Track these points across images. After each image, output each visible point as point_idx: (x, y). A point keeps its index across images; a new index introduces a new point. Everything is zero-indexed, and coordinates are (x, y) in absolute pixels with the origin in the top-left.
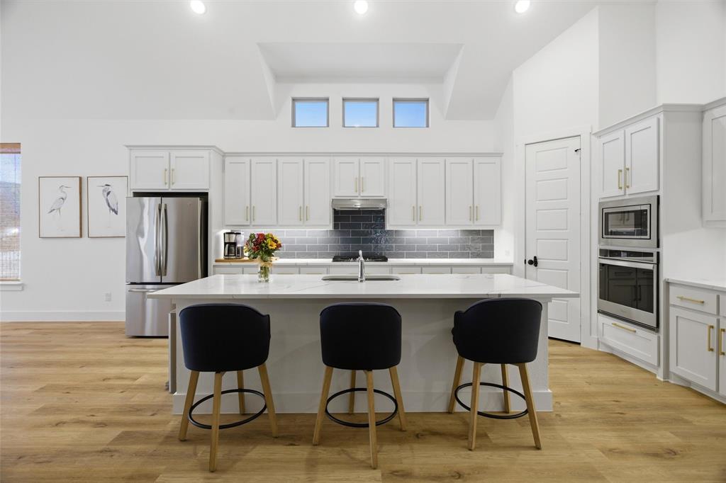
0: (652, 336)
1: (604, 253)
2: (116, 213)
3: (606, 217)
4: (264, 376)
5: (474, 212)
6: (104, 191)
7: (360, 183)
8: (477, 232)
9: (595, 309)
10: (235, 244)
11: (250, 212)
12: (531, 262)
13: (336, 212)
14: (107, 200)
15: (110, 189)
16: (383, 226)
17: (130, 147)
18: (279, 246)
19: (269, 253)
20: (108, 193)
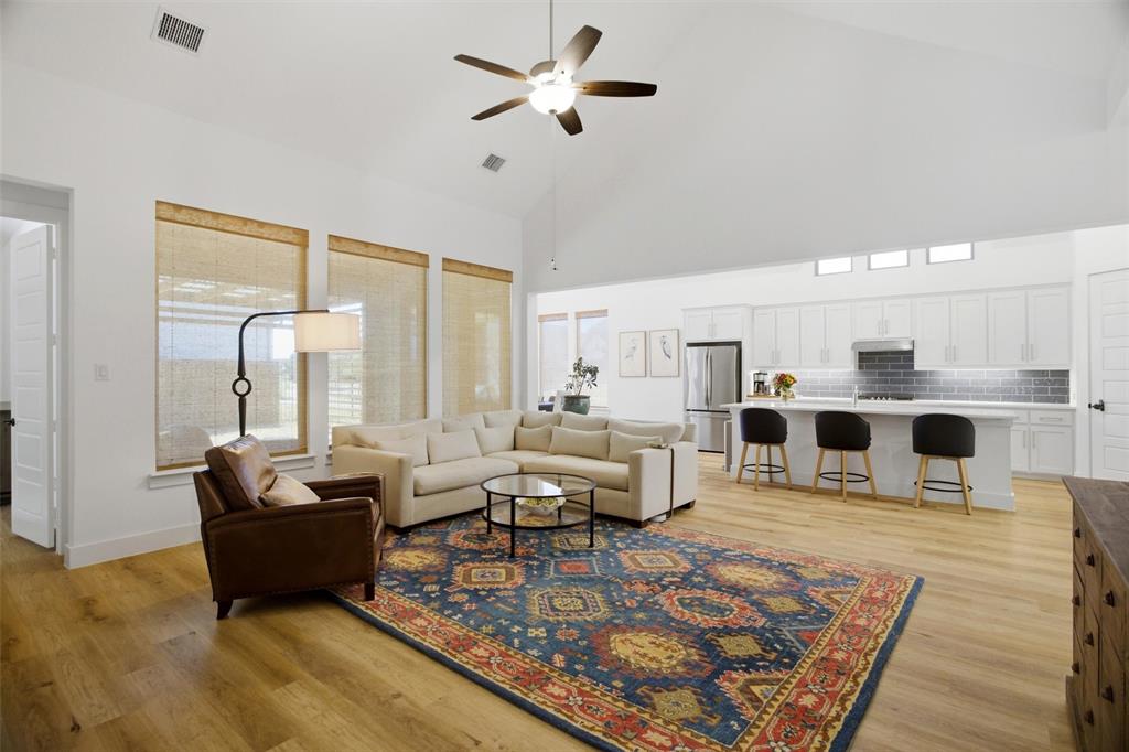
2: (669, 357)
4: (783, 450)
5: (1027, 350)
6: (660, 341)
7: (883, 325)
10: (763, 383)
11: (776, 356)
12: (1096, 407)
13: (860, 354)
14: (663, 348)
15: (666, 339)
17: (683, 310)
18: (795, 382)
19: (788, 386)
20: (664, 343)
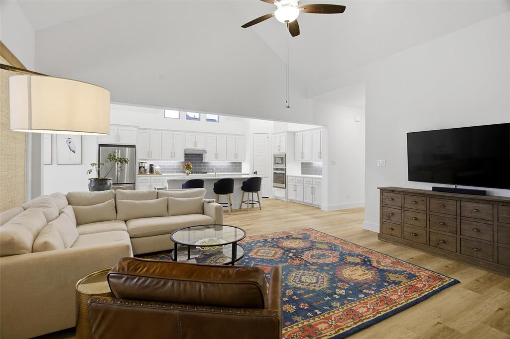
0: (284, 190)
1: (275, 169)
2: (74, 152)
3: (275, 158)
5: (236, 156)
6: (67, 141)
7: (195, 143)
8: (236, 163)
9: (272, 186)
10: (144, 167)
11: (150, 154)
12: (255, 173)
13: (186, 154)
14: (69, 146)
15: (71, 140)
16: (202, 160)
20: (70, 143)
